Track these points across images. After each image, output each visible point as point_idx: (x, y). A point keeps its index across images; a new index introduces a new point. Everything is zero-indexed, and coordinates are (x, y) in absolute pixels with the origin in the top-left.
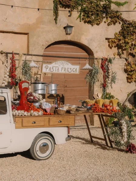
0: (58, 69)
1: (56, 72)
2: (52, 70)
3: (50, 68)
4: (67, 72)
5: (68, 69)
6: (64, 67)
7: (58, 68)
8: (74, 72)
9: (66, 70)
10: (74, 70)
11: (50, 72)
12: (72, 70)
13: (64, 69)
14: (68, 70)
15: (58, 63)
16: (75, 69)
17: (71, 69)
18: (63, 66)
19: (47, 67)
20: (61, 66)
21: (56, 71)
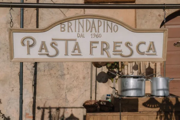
0: (77, 47)
1: (70, 57)
2: (52, 52)
3: (43, 43)
4: (113, 57)
5: (115, 47)
6: (100, 40)
7: (77, 44)
8: (143, 54)
9: (111, 50)
10: (144, 48)
11: (46, 57)
12: (134, 48)
13: (99, 46)
14: (118, 49)
15: (73, 27)
16: (148, 44)
17: (128, 44)
18: (97, 36)
19: (31, 42)
20: (88, 37)
21: (70, 52)
